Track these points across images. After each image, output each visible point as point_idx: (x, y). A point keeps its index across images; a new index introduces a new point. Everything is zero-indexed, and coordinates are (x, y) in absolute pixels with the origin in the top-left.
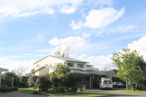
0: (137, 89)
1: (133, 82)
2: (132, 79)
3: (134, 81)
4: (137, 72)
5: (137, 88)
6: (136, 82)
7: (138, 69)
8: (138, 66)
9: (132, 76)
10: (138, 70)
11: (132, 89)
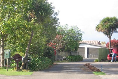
0: (24, 68)
1: (15, 50)
2: (14, 43)
3: (20, 49)
4: (25, 27)
5: (25, 65)
6: (24, 52)
7: (29, 19)
8: (30, 13)
9: (15, 36)
10: (29, 21)
11: (12, 67)
